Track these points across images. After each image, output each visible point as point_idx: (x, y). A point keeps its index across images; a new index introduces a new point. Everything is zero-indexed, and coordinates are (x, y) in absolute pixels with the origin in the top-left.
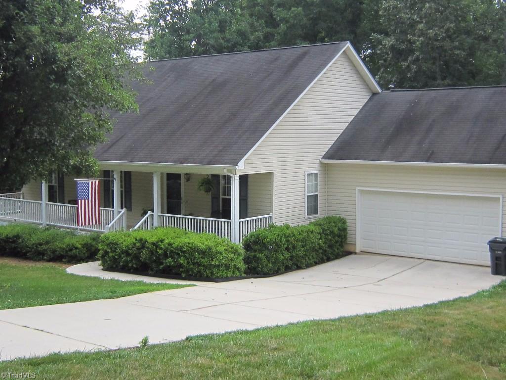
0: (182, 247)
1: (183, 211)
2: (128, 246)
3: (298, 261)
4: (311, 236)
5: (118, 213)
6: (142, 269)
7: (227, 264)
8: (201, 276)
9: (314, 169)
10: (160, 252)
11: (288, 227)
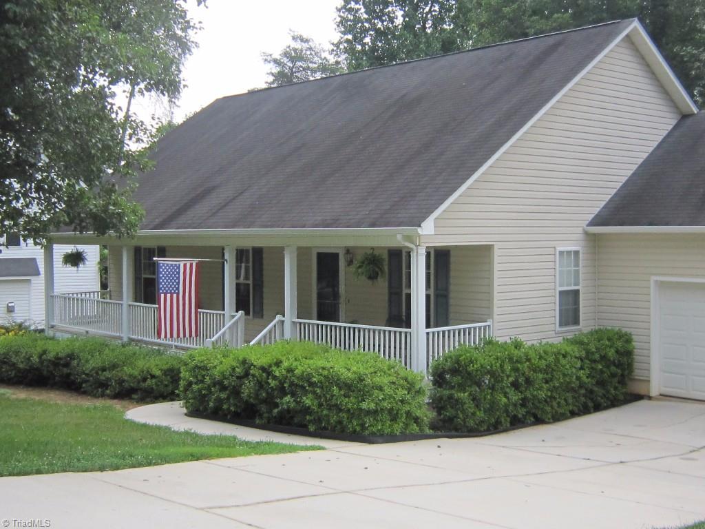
0: (310, 376)
1: (342, 314)
2: (222, 373)
3: (537, 408)
4: (563, 362)
5: (231, 316)
6: (245, 415)
7: (392, 409)
8: (343, 430)
9: (573, 243)
10: (273, 383)
11: (517, 345)
